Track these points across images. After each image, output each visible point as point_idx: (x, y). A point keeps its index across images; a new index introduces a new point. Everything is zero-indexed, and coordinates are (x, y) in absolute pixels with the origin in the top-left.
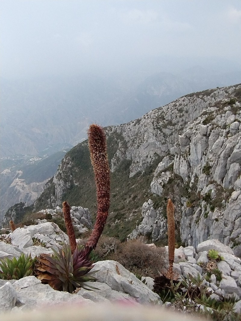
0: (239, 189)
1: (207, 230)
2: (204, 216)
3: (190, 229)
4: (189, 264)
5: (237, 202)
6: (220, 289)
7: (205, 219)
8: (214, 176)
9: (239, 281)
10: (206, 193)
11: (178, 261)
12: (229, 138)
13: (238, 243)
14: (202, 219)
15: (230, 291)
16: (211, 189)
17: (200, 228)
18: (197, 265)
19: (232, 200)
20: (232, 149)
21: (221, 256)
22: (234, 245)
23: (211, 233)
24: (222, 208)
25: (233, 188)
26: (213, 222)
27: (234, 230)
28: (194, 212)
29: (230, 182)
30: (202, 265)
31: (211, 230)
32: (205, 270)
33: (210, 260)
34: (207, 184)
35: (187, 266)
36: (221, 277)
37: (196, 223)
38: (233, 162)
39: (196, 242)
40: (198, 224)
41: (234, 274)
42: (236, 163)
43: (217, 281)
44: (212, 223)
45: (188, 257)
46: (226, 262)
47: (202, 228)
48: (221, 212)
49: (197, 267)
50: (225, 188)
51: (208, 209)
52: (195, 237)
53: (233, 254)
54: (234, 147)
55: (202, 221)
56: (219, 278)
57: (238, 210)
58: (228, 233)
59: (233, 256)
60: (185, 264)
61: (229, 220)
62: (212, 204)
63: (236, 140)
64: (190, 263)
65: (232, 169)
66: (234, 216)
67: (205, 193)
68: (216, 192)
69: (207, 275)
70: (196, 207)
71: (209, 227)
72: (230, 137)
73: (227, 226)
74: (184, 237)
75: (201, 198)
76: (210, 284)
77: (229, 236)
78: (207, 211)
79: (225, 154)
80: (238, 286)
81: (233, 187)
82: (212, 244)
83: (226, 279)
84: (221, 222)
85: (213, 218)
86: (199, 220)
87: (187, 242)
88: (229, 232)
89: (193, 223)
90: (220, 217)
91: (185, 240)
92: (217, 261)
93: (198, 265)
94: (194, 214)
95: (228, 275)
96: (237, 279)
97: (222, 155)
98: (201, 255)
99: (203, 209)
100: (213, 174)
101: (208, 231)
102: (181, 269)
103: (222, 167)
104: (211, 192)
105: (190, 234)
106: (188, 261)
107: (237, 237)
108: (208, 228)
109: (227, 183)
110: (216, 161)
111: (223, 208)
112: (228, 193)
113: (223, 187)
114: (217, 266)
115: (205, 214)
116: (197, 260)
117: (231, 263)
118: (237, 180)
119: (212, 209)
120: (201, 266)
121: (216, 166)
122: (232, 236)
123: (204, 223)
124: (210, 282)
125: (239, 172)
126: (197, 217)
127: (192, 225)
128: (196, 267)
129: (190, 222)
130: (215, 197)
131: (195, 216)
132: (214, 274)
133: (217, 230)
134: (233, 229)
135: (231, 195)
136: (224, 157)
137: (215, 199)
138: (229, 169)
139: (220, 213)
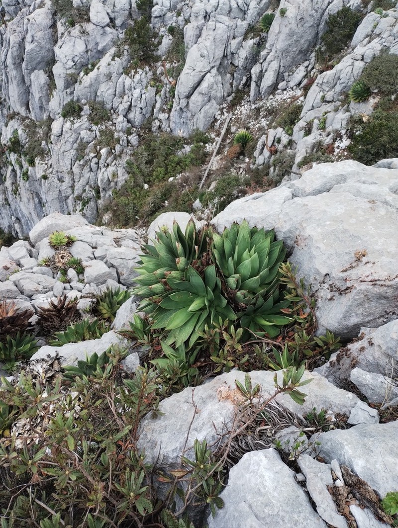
0: (60, 115)
1: (36, 199)
2: (23, 179)
3: (10, 207)
4: (26, 271)
5: (64, 138)
6: (87, 285)
7: (27, 183)
8: (12, 104)
9: (109, 260)
10: (10, 139)
11: (6, 275)
12: (9, 24)
13: (88, 199)
14: (21, 184)
15: (101, 280)
16: (16, 128)
17: (25, 199)
18: (39, 267)
19: (56, 138)
20: (21, 45)
21: (72, 236)
22: (84, 205)
23: (44, 200)
24: (46, 156)
25: (49, 116)
26: (41, 182)
27: (75, 184)
28: (3, 177)
29: (41, 108)
30: (49, 263)
31: (43, 196)
32: (55, 268)
33: (57, 249)
34: (4, 122)
35: (25, 276)
36: (82, 267)
37: (15, 194)
38: (33, 70)
39: (28, 224)
40: (19, 194)
41: (98, 253)
42: (38, 70)
43: (78, 276)
44: (40, 185)
45: (21, 260)
46: (82, 241)
47: (28, 198)
48: (46, 162)
49: (41, 270)
50: (36, 120)
51: (26, 165)
52: (23, 216)
53: (87, 223)
54: (23, 39)
55: (23, 188)
56: (80, 271)
57: (70, 150)
58: (70, 191)
59: (88, 227)
60: (21, 274)
61: (63, 171)
62: (27, 154)
63: (21, 26)
64: (29, 269)
65: (36, 83)
66: (68, 162)
67: (8, 139)
68: (26, 131)
69: (62, 273)
70: (3, 168)
71: (39, 192)
72: (9, 21)
73: (63, 182)
74: (5, 223)
75: (5, 149)
76: (71, 286)
77: (72, 195)
78: (25, 169)
79: (14, 58)
80: (109, 268)
81: (48, 114)
82: (50, 224)
83: (90, 266)
84: (53, 179)
85: (39, 176)
86: (19, 188)
87: (14, 229)
88: (70, 189)
89: (10, 196)
90: (48, 172)
91: (10, 227)
92: (68, 246)
93: (41, 265)
94: (5, 180)
95: (92, 259)
96: (104, 258)
97: (9, 61)
98: (41, 248)
99: (17, 168)
100: (8, 101)
101: (39, 200)
102: (16, 286)
103: (18, 84)
104: (17, 133)
105: (13, 215)
106: (23, 268)
107: (83, 192)
108: (38, 195)
109: (38, 111)
110: (4, 75)
111: (47, 154)
112: (46, 128)
113: (33, 119)
114: (70, 253)
115: (23, 175)
116: (37, 258)
117: (89, 240)
118: (50, 101)
119: (32, 163)
120: (47, 265)
121: (7, 84)
122: (76, 193)
123: (28, 190)
124: (69, 283)
125: (48, 85)
126: (13, 183)
127: (10, 198)
128: (39, 271)
129: (3, 196)
130: (27, 141)
131: (8, 183)
132: (70, 269)
133: (51, 193)
134: (75, 182)
135: (50, 129)
136: (14, 64)
137: (29, 143)
138: (31, 85)
139: (46, 164)
